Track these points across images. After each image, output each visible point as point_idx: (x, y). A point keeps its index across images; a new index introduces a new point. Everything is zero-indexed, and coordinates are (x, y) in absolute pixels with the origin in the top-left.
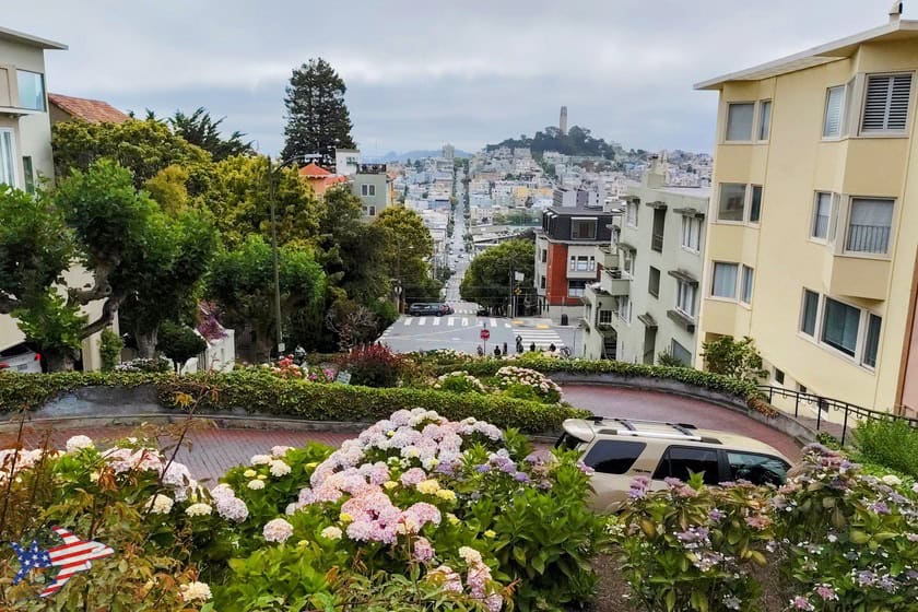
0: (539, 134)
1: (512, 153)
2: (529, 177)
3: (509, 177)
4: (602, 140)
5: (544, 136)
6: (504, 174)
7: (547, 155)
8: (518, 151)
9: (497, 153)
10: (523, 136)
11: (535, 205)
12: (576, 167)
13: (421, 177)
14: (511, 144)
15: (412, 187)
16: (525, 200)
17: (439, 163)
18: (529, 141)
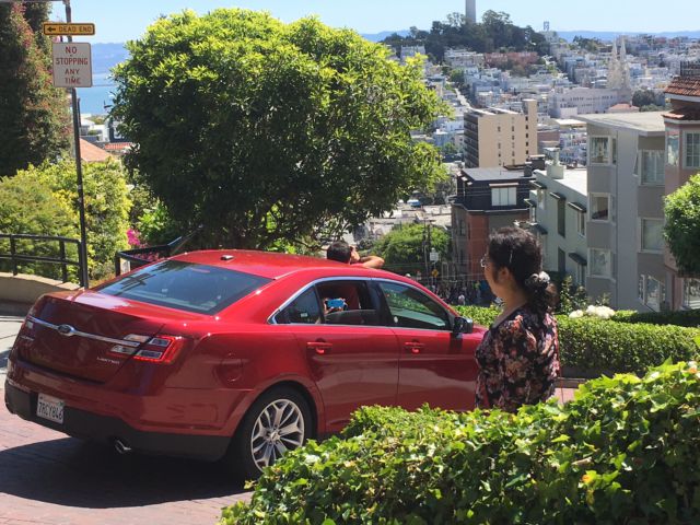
0: (436, 24)
1: (399, 54)
4: (529, 29)
5: (447, 28)
7: (451, 53)
8: (406, 51)
11: (438, 132)
12: (495, 71)
14: (396, 42)
18: (422, 34)
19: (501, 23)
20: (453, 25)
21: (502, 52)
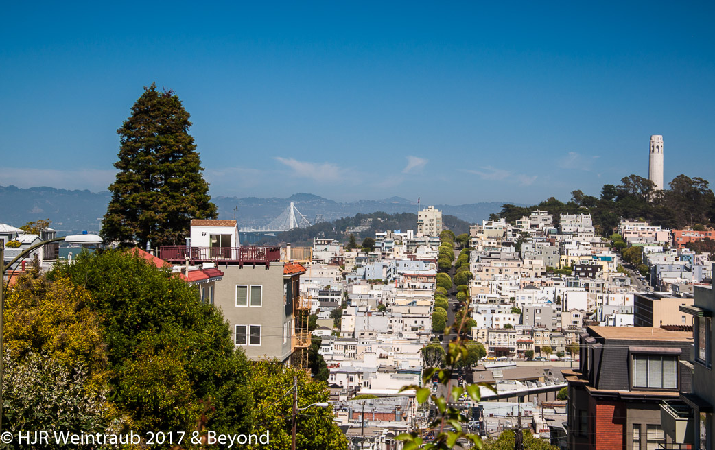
0: (608, 190)
1: (556, 223)
2: (589, 270)
3: (549, 271)
5: (622, 195)
6: (539, 264)
7: (627, 227)
8: (567, 220)
9: (526, 223)
10: (577, 194)
12: (685, 251)
13: (377, 270)
14: (554, 208)
15: (356, 289)
16: (582, 315)
17: (412, 244)
18: (589, 201)
19: (696, 192)
20: (631, 191)
21: (696, 229)
